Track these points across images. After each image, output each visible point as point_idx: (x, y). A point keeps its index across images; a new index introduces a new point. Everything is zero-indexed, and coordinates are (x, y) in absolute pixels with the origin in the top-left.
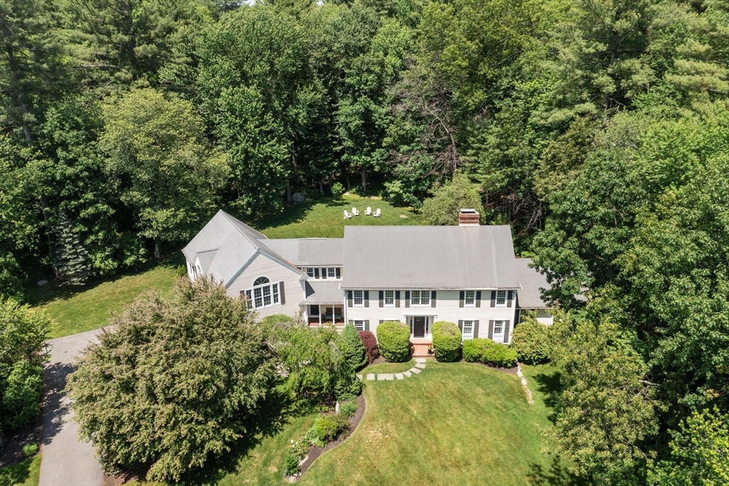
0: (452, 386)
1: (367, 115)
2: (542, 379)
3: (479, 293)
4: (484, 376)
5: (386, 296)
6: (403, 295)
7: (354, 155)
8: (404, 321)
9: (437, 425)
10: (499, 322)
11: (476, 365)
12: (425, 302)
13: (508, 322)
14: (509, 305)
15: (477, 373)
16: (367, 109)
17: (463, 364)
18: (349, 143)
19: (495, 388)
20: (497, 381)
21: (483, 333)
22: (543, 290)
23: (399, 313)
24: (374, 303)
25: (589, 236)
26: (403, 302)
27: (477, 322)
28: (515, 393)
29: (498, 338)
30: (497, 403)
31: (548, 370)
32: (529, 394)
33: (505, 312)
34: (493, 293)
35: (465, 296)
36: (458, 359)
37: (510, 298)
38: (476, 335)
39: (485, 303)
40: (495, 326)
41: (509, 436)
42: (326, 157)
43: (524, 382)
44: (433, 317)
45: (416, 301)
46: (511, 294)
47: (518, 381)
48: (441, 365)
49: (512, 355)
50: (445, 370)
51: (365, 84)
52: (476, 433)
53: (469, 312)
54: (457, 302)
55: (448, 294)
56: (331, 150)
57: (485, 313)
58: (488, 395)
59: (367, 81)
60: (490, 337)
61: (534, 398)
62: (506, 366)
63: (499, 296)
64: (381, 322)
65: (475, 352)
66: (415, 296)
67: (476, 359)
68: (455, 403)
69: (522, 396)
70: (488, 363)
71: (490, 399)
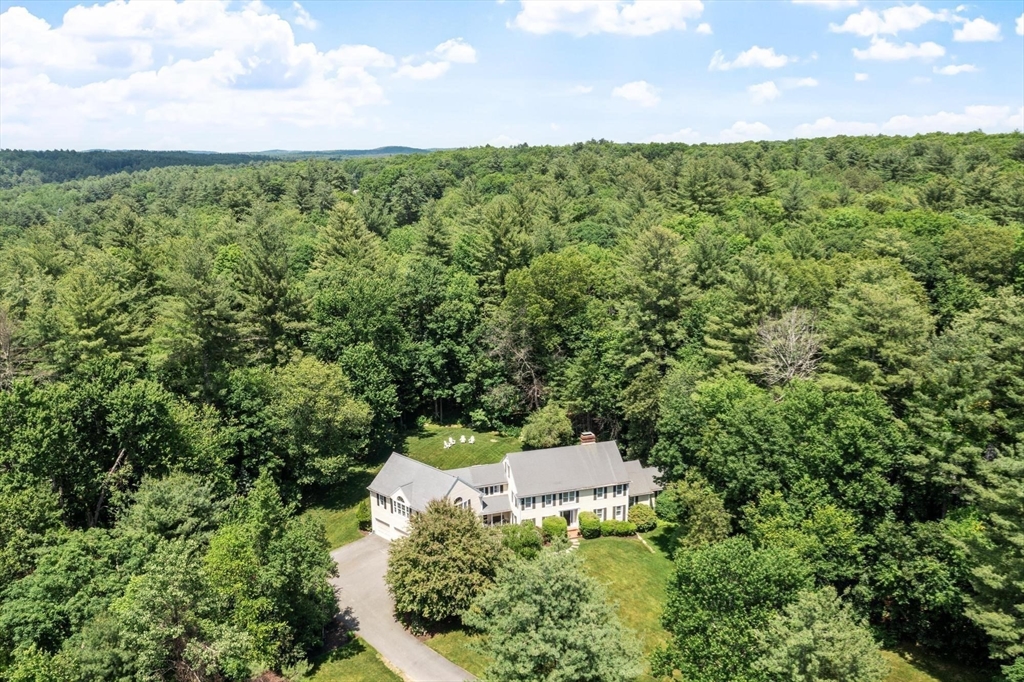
0: (603, 551)
1: (450, 356)
2: (653, 539)
3: (606, 488)
4: (620, 543)
5: (546, 499)
6: (558, 497)
7: (437, 389)
8: (558, 515)
9: (606, 572)
10: (619, 507)
11: (611, 538)
12: (572, 499)
13: (624, 506)
14: (625, 494)
15: (614, 542)
16: (451, 350)
17: (602, 538)
18: (432, 380)
19: (629, 548)
20: (629, 544)
21: (610, 517)
22: (655, 477)
23: (554, 510)
24: (539, 505)
25: (682, 443)
26: (557, 502)
27: (605, 509)
28: (641, 549)
29: (619, 518)
30: (635, 555)
31: (656, 533)
32: (651, 549)
33: (622, 500)
34: (615, 487)
35: (597, 492)
36: (598, 536)
37: (625, 489)
38: (605, 519)
39: (610, 495)
40: (617, 510)
41: (649, 570)
42: (411, 393)
43: (644, 542)
44: (576, 510)
45: (566, 500)
46: (625, 486)
47: (641, 542)
48: (589, 541)
49: (633, 526)
50: (594, 544)
51: (448, 329)
52: (631, 571)
53: (601, 502)
54: (593, 497)
55: (586, 492)
56: (414, 387)
57: (611, 501)
58: (627, 552)
59: (450, 326)
60: (614, 518)
61: (654, 549)
62: (630, 535)
63: (619, 489)
64: (544, 518)
65: (609, 529)
66: (564, 496)
67: (610, 534)
68: (610, 559)
69: (647, 550)
70: (619, 534)
71: (629, 554)
